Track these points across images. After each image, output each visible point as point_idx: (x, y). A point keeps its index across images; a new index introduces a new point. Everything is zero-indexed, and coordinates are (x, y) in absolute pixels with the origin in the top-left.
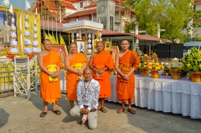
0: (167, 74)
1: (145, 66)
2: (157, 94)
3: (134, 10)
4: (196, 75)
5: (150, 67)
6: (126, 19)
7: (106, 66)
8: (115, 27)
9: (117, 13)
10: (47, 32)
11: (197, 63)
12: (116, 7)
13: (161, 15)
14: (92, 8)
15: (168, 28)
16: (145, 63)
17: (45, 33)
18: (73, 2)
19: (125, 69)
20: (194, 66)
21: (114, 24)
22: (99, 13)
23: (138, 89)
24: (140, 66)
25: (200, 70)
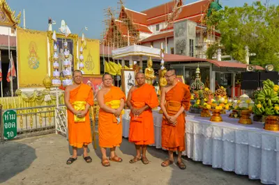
0: (236, 116)
1: (205, 104)
2: (216, 145)
3: (218, 31)
4: (271, 120)
5: (209, 107)
6: (209, 41)
7: (146, 104)
8: (196, 52)
9: (198, 35)
10: (107, 59)
11: (271, 104)
12: (197, 28)
13: (250, 36)
14: (170, 31)
15: (259, 52)
16: (205, 100)
17: (104, 61)
18: (148, 25)
19: (171, 108)
20: (267, 108)
21: (194, 48)
22: (177, 36)
23: (192, 135)
24: (198, 103)
25: (276, 114)
